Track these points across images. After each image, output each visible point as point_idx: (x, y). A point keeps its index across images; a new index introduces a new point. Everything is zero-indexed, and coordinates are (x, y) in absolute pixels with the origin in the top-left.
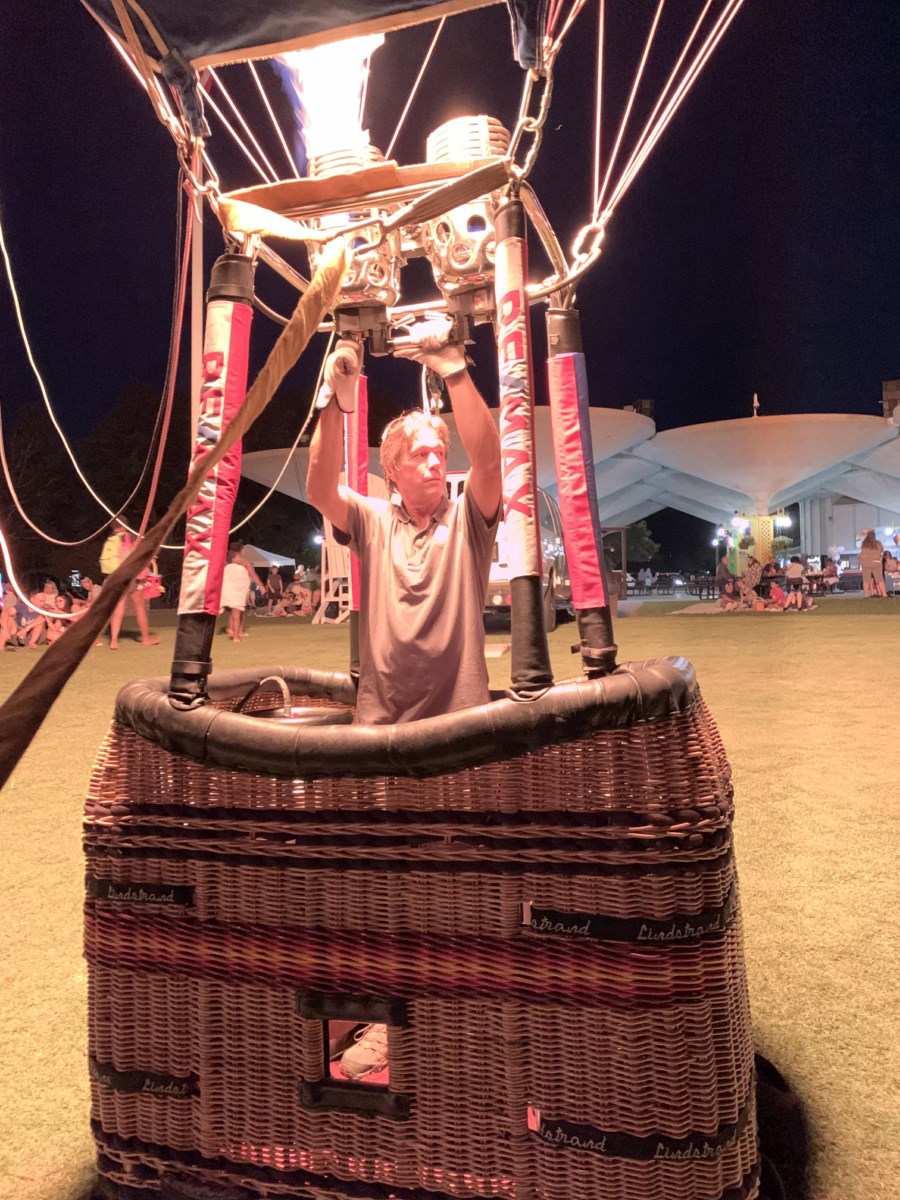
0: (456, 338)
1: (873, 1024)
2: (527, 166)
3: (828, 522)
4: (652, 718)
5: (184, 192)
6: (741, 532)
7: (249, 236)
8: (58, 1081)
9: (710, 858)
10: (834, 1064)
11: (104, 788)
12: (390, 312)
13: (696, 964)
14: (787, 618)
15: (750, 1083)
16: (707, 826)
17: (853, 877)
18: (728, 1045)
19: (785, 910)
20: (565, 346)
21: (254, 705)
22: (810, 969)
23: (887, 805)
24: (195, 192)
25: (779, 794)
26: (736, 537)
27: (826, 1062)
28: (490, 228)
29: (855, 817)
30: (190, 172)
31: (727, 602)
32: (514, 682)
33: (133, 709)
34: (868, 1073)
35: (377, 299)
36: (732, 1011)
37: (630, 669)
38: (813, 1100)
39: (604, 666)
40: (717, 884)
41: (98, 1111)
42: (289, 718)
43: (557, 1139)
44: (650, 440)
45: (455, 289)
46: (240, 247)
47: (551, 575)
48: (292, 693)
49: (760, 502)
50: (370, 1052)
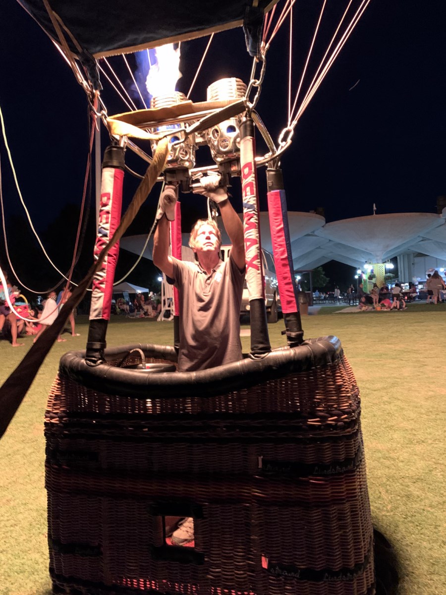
0: (222, 184)
1: (432, 513)
2: (254, 103)
3: (412, 266)
4: (319, 367)
5: (90, 116)
6: (369, 271)
7: (122, 137)
8: (33, 550)
9: (348, 434)
10: (413, 534)
11: (54, 405)
12: (190, 171)
13: (342, 485)
14: (392, 314)
15: (370, 544)
16: (346, 418)
17: (423, 442)
18: (358, 525)
19: (389, 458)
20: (275, 186)
21: (127, 363)
22: (401, 487)
23: (440, 406)
24: (96, 116)
25: (387, 401)
26: (366, 274)
27: (410, 532)
28: (238, 131)
29: (424, 412)
30: (93, 107)
31: (362, 306)
32: (252, 350)
33: (68, 366)
34: (430, 538)
35: (185, 165)
36: (360, 508)
37: (310, 342)
38: (403, 552)
39: (297, 341)
40: (351, 446)
41: (53, 563)
42: (145, 369)
43: (276, 572)
44: (323, 227)
45: (222, 161)
46: (117, 142)
47: (275, 294)
48: (146, 357)
49: (378, 256)
50: (186, 532)
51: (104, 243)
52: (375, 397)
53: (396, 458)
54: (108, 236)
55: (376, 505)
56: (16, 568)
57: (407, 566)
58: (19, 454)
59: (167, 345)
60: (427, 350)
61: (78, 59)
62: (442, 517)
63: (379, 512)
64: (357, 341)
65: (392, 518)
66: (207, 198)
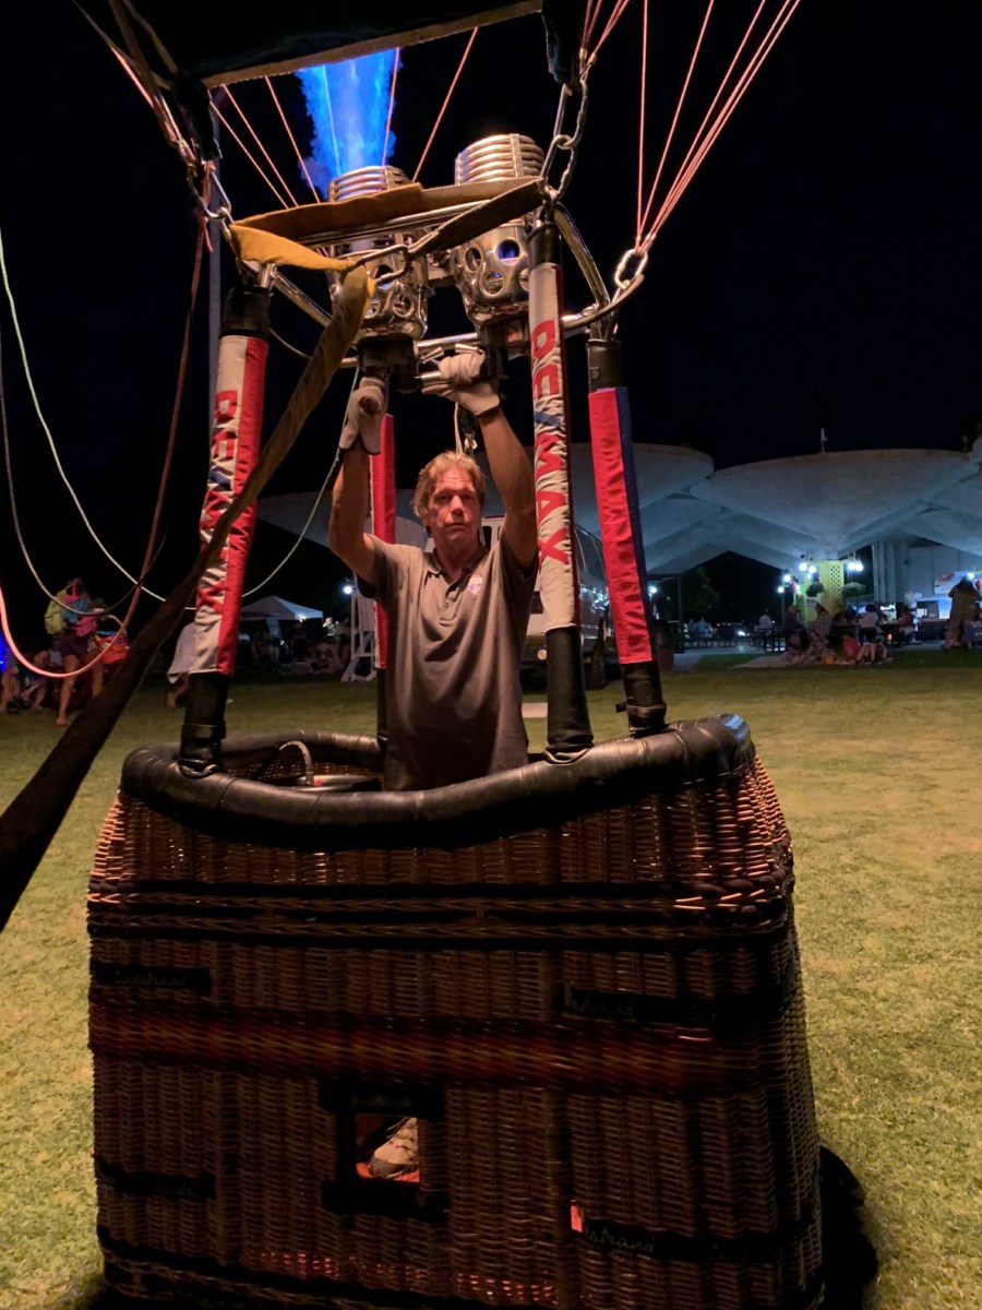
2: (561, 186)
3: (904, 566)
4: (699, 781)
6: (809, 577)
7: (264, 265)
9: (765, 931)
11: (111, 863)
12: (416, 345)
13: (752, 1047)
14: (860, 672)
15: (813, 1179)
16: (760, 896)
17: (930, 956)
19: (856, 993)
20: (605, 379)
21: (273, 772)
22: (883, 1057)
23: (967, 877)
24: (206, 219)
25: (849, 866)
26: (803, 583)
28: (523, 252)
30: (201, 199)
31: (793, 655)
32: (550, 744)
33: (141, 777)
35: (404, 331)
36: (791, 1099)
37: (678, 727)
39: (650, 725)
40: (773, 960)
41: (105, 1216)
42: (312, 786)
43: (602, 1241)
44: (708, 478)
45: (487, 321)
46: (255, 276)
47: (601, 626)
48: (314, 758)
49: (830, 544)
50: (401, 1150)
51: (222, 504)
52: (822, 855)
53: (870, 991)
54: (232, 487)
55: (825, 1096)
56: (25, 1224)
57: (894, 1234)
58: (35, 972)
59: (361, 735)
60: (938, 753)
61: (167, 87)
62: (973, 1126)
63: (834, 1112)
64: (782, 732)
65: (862, 1125)
66: (454, 404)
